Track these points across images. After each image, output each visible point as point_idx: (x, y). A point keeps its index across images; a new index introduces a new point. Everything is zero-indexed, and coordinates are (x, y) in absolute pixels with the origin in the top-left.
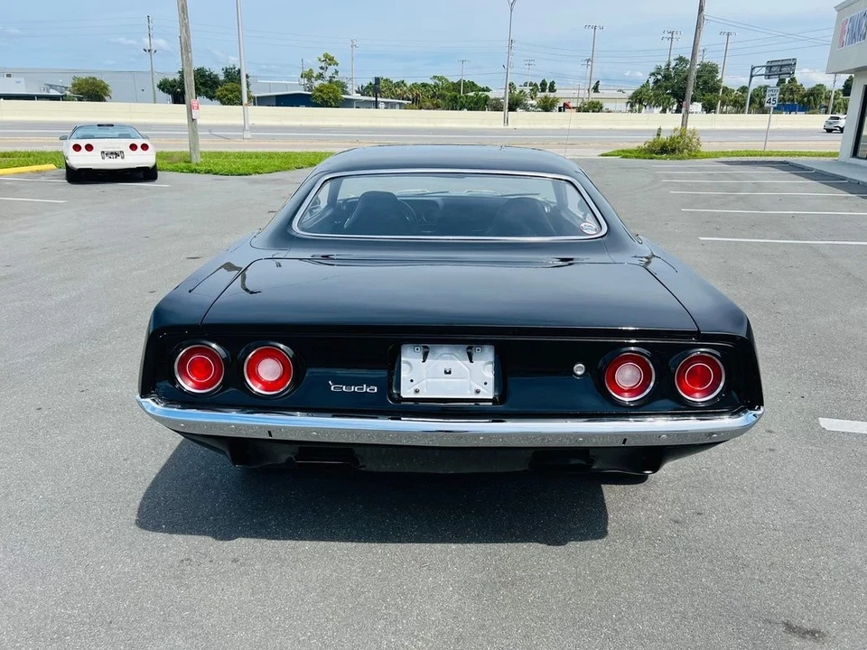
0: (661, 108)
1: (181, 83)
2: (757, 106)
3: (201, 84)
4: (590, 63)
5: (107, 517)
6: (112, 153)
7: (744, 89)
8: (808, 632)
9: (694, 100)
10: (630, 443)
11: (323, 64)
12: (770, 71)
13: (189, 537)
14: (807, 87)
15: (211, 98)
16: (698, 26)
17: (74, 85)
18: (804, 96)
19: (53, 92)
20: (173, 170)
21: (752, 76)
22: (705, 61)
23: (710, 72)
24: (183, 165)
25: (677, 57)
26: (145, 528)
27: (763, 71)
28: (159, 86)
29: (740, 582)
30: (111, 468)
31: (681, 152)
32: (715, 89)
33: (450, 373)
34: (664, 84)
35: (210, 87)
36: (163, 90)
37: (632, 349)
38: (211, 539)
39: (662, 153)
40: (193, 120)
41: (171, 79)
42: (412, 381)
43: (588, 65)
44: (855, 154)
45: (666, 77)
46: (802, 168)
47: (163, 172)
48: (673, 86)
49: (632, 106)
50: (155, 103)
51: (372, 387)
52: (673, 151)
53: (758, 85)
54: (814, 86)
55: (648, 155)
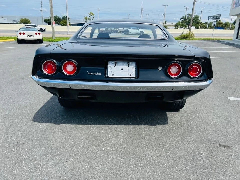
0: (184, 28)
1: (50, 20)
2: (210, 28)
3: (56, 20)
4: (164, 16)
5: (24, 119)
6: (30, 35)
7: (206, 23)
8: (226, 146)
9: (192, 26)
10: (175, 90)
11: (90, 15)
12: (214, 18)
13: (48, 124)
14: (224, 23)
15: (59, 24)
16: (194, 3)
17: (21, 21)
18: (223, 25)
19: (15, 22)
20: (48, 41)
21: (209, 19)
22: (196, 15)
23: (197, 18)
24: (50, 40)
25: (188, 14)
26: (35, 122)
27: (212, 18)
28: (44, 21)
29: (206, 135)
30: (26, 108)
31: (189, 38)
32: (198, 23)
33: (123, 70)
34: (185, 21)
35: (59, 21)
36: (45, 22)
37: (176, 62)
38: (54, 124)
39: (184, 39)
40: (53, 27)
41: (48, 19)
42: (112, 72)
43: (163, 16)
44: (237, 38)
45: (185, 19)
46: (223, 42)
47: (45, 42)
48: (187, 22)
49: (175, 27)
50: (43, 25)
51: (100, 73)
52: (187, 38)
53: (211, 22)
54: (226, 22)
55: (180, 39)
